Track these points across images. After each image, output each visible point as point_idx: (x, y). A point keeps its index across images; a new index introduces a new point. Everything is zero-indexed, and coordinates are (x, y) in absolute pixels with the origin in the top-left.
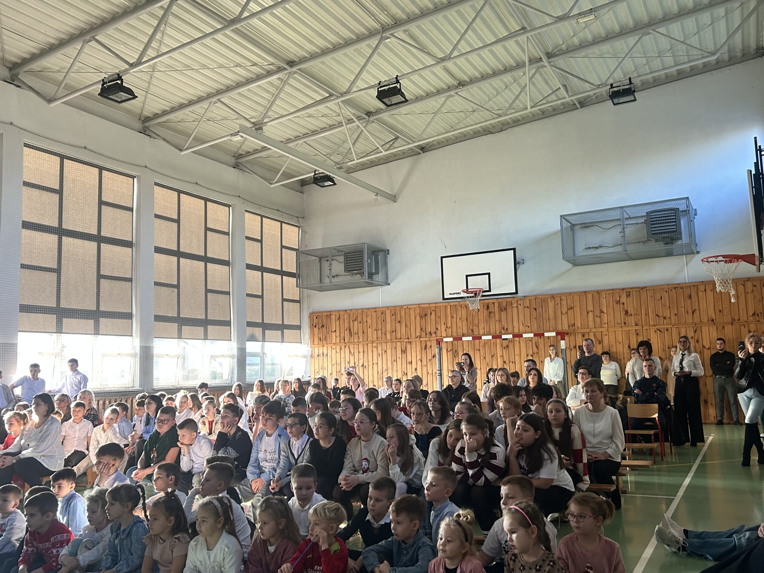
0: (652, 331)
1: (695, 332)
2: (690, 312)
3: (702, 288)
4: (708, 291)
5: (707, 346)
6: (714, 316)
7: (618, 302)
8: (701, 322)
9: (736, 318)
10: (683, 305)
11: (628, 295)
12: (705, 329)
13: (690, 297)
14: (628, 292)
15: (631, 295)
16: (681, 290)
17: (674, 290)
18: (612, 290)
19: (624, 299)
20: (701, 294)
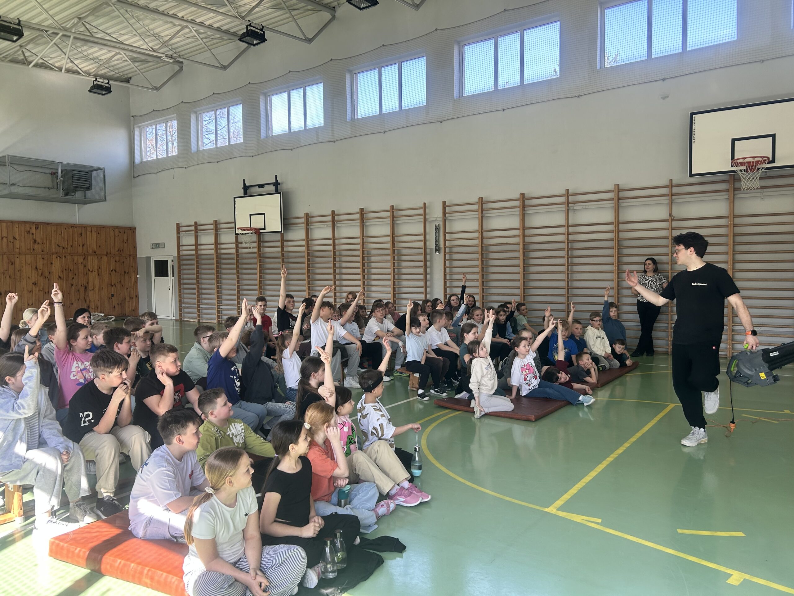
0: (54, 257)
1: (84, 259)
2: (81, 246)
3: (89, 229)
4: (93, 232)
5: (91, 270)
6: (95, 249)
7: (29, 232)
8: (88, 252)
9: (109, 252)
10: (76, 240)
11: (37, 228)
12: (90, 258)
13: (81, 234)
14: (37, 225)
15: (39, 228)
16: (76, 229)
17: (71, 229)
18: (25, 222)
19: (33, 230)
20: (88, 233)
